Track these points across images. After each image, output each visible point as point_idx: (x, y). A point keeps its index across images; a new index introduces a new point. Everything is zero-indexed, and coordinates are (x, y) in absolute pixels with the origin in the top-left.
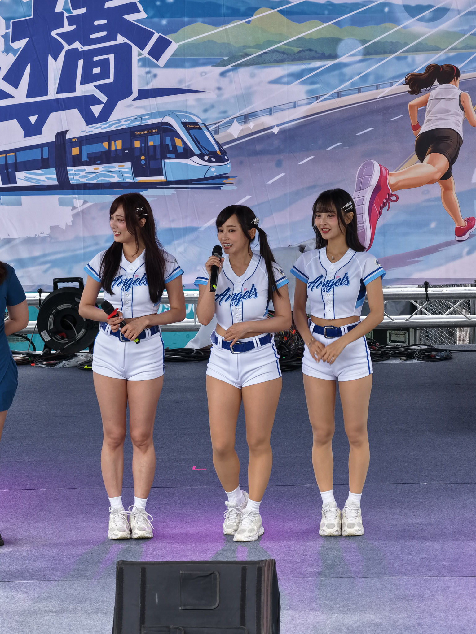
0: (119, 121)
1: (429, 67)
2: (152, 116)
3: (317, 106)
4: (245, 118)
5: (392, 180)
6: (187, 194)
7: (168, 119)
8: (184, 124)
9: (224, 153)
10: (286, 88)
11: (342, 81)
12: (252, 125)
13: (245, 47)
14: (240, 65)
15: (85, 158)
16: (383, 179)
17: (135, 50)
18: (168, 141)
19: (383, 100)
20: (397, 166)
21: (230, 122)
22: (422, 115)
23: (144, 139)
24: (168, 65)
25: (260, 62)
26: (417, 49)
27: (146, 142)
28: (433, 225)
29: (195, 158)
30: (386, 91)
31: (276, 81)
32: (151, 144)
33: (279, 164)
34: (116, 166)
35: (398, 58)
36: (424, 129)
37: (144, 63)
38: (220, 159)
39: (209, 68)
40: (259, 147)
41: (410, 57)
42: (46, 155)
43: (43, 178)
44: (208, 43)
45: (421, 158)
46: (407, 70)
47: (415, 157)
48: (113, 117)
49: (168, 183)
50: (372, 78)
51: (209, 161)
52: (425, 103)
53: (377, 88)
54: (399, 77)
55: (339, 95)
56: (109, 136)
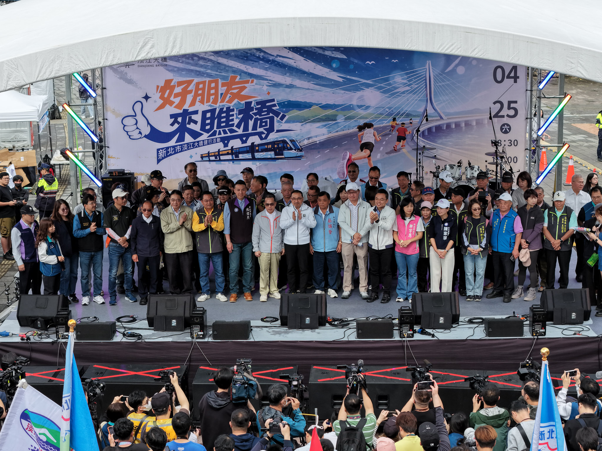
0: (270, 139)
1: (364, 124)
2: (280, 138)
3: (331, 135)
4: (309, 138)
5: (353, 157)
6: (291, 161)
7: (285, 139)
8: (290, 140)
9: (302, 149)
10: (321, 129)
11: (338, 127)
12: (311, 141)
13: (309, 117)
14: (307, 123)
15: (260, 150)
16: (350, 157)
17: (275, 118)
18: (285, 145)
19: (350, 133)
20: (355, 153)
21: (304, 139)
22: (362, 138)
23: (278, 145)
24: (285, 123)
25: (313, 121)
26: (361, 118)
27: (279, 146)
28: (365, 171)
29: (293, 150)
30: (351, 131)
31: (318, 127)
32: (280, 146)
33: (319, 152)
34: (269, 153)
35: (355, 121)
36: (363, 142)
37: (278, 122)
38: (301, 151)
39: (298, 123)
40: (313, 147)
41: (359, 120)
42: (248, 150)
43: (247, 156)
44: (298, 116)
45: (362, 151)
46: (358, 124)
47: (360, 150)
48: (269, 138)
49: (285, 158)
50: (347, 126)
51: (298, 151)
52: (363, 134)
53: (349, 129)
54: (356, 126)
55: (337, 132)
56: (267, 144)
